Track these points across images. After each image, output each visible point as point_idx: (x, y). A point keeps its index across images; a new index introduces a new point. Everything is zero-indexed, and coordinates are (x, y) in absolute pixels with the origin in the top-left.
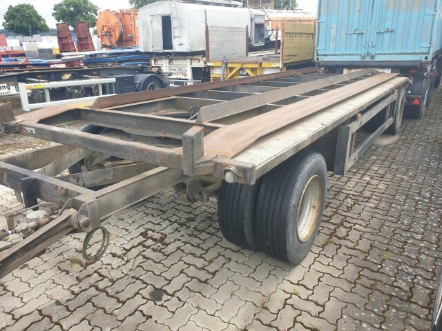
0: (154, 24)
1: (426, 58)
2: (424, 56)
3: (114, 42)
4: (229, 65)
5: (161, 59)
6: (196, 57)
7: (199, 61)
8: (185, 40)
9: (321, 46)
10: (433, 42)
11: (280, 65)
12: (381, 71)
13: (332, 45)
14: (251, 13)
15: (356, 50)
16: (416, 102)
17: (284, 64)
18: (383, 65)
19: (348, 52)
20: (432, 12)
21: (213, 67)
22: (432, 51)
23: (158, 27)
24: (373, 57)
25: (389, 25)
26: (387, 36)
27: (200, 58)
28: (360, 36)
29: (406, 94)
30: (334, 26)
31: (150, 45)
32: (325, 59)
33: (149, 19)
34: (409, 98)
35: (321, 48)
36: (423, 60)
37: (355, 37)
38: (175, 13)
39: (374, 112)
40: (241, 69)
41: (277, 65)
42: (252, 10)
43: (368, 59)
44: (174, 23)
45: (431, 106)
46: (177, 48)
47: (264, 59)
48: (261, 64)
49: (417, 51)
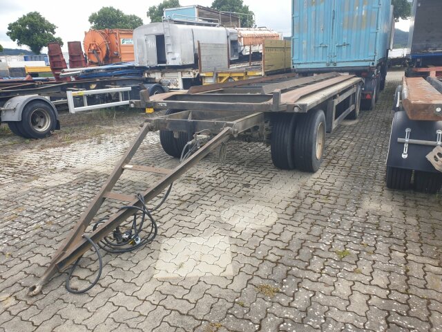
0: (149, 42)
1: (373, 64)
2: (371, 62)
3: (101, 60)
4: (219, 75)
5: (154, 72)
6: (186, 70)
7: (189, 73)
8: (177, 55)
9: (295, 57)
10: (377, 52)
11: (262, 73)
12: (342, 74)
13: (304, 56)
14: (227, 31)
15: (323, 59)
16: (368, 97)
17: (265, 73)
18: (343, 70)
19: (316, 61)
20: (375, 30)
21: (204, 77)
22: (377, 59)
23: (152, 44)
24: (335, 64)
25: (345, 40)
26: (344, 49)
27: (190, 70)
28: (325, 49)
29: (361, 90)
30: (305, 41)
31: (145, 60)
32: (299, 67)
33: (144, 38)
34: (363, 94)
35: (296, 58)
36: (371, 65)
37: (321, 49)
38: (168, 32)
39: (345, 96)
40: (230, 78)
41: (260, 73)
42: (227, 28)
43: (332, 66)
44: (167, 41)
45: (379, 102)
46: (170, 62)
47: (246, 69)
48: (246, 73)
49: (366, 59)
